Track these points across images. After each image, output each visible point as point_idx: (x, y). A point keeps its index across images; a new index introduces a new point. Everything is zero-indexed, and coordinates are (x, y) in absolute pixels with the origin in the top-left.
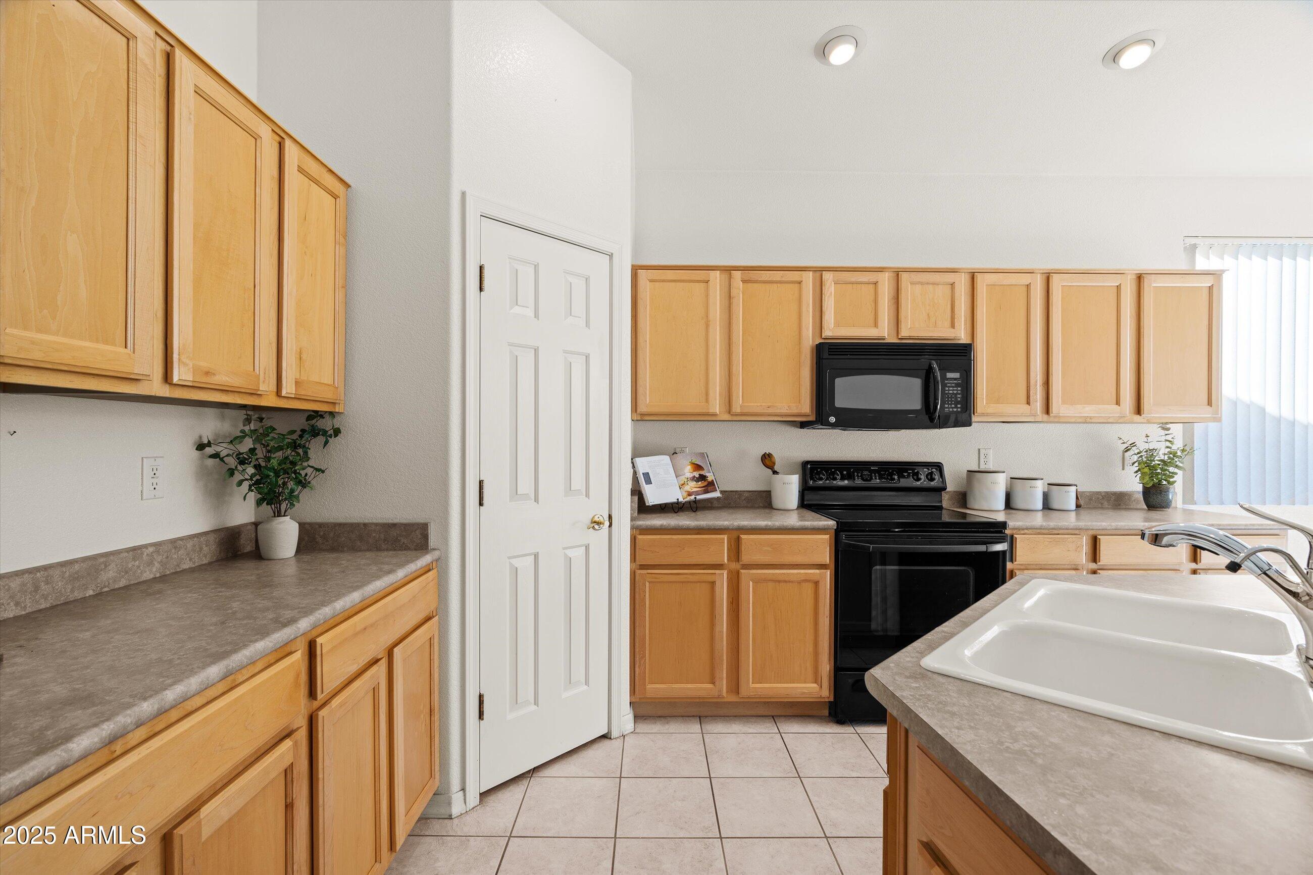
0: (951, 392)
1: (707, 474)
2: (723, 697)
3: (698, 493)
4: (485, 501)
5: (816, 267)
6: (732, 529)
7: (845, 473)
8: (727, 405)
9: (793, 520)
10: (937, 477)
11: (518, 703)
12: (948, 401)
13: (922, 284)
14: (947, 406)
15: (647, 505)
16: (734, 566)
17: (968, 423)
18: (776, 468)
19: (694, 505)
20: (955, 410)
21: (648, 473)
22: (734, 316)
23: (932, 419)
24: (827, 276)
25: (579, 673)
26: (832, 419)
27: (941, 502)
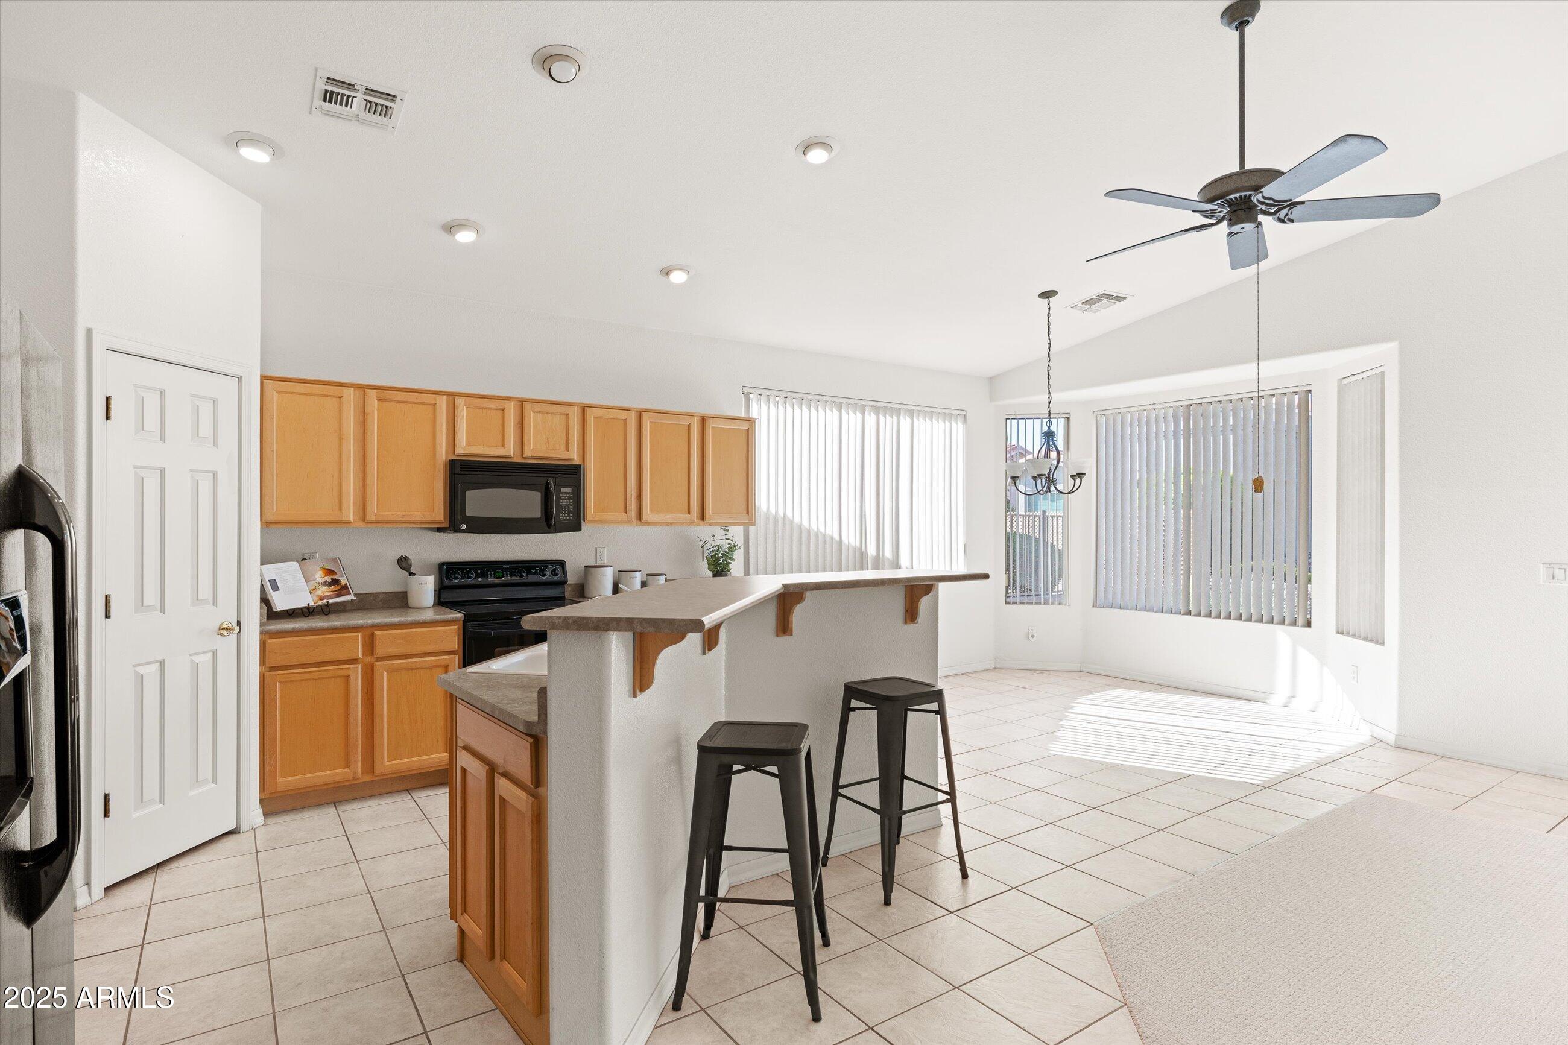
0: (564, 503)
1: (340, 579)
2: (359, 779)
3: (330, 597)
4: (112, 613)
5: (449, 392)
6: (367, 627)
7: (479, 572)
8: (361, 513)
9: (429, 615)
10: (559, 572)
11: (144, 801)
12: (563, 511)
13: (542, 413)
14: (561, 515)
15: (275, 610)
16: (368, 660)
17: (578, 528)
18: (412, 570)
19: (326, 610)
20: (568, 518)
21: (275, 580)
22: (369, 433)
23: (549, 526)
24: (460, 401)
25: (206, 771)
26: (464, 526)
27: (564, 593)
